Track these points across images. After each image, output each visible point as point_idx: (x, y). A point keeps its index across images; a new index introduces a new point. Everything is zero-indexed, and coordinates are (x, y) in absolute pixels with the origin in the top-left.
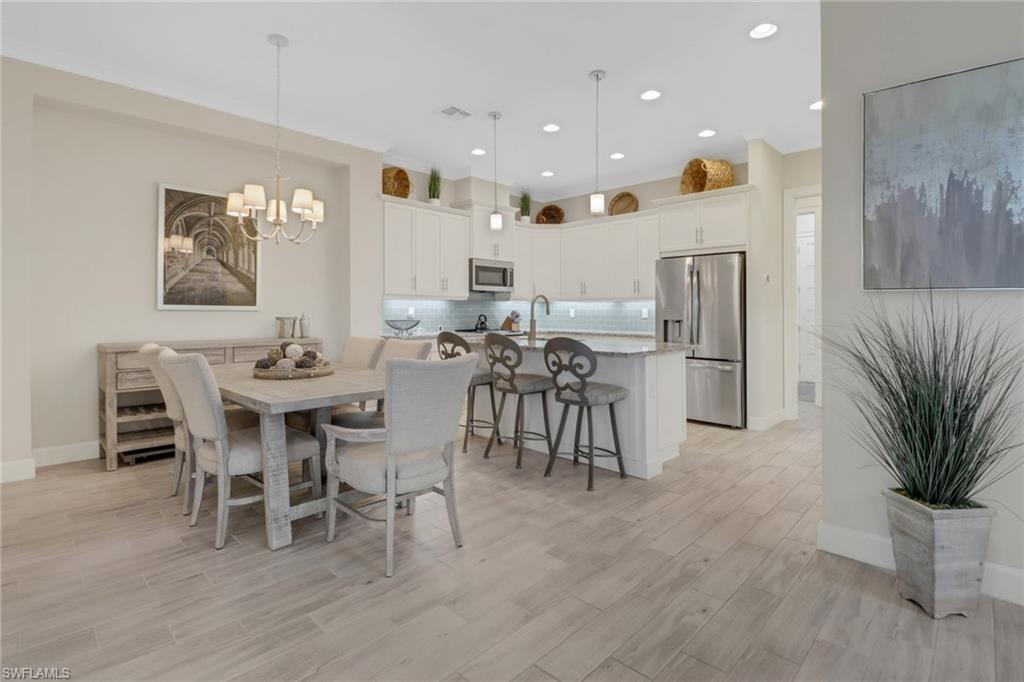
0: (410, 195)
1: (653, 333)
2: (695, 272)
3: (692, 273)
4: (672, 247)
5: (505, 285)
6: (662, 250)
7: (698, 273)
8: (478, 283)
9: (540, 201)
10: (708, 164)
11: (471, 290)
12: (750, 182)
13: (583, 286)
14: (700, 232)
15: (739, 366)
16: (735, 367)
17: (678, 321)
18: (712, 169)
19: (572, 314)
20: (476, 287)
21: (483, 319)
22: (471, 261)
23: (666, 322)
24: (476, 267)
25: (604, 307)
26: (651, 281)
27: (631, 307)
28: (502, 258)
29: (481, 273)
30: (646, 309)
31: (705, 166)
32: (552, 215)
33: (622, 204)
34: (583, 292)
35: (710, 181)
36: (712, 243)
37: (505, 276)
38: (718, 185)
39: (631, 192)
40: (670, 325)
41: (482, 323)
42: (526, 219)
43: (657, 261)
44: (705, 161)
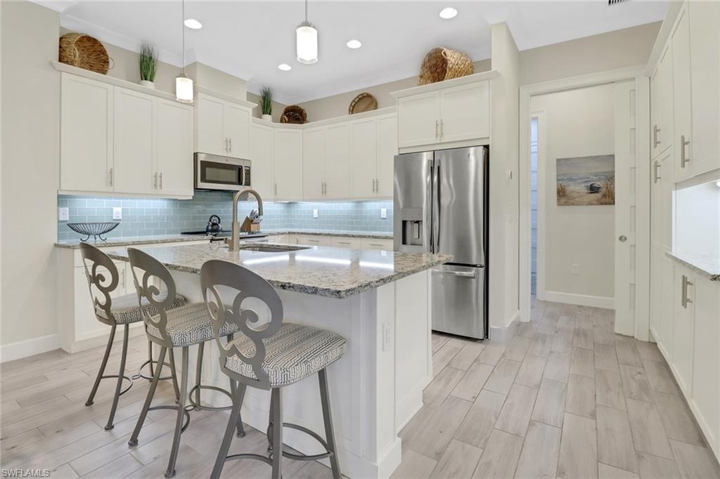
0: (109, 71)
1: (391, 234)
2: (434, 169)
3: (432, 169)
4: (409, 142)
5: (240, 183)
6: (400, 147)
7: (439, 168)
8: (204, 180)
9: (282, 101)
10: (448, 53)
11: (196, 189)
12: (493, 68)
13: (324, 185)
14: (440, 126)
15: (482, 270)
16: (478, 272)
17: (417, 222)
18: (452, 58)
19: (315, 214)
20: (201, 185)
21: (215, 220)
22: (196, 155)
23: (404, 223)
24: (201, 161)
25: (345, 207)
26: (389, 180)
27: (371, 207)
28: (236, 154)
29: (208, 170)
30: (384, 209)
31: (445, 53)
32: (295, 115)
33: (362, 105)
34: (324, 192)
35: (450, 69)
36: (452, 137)
37: (240, 174)
38: (459, 73)
39: (371, 93)
40: (409, 226)
41: (214, 224)
42: (267, 117)
43: (395, 157)
44: (445, 50)
